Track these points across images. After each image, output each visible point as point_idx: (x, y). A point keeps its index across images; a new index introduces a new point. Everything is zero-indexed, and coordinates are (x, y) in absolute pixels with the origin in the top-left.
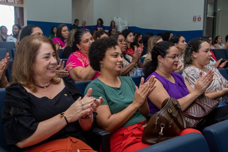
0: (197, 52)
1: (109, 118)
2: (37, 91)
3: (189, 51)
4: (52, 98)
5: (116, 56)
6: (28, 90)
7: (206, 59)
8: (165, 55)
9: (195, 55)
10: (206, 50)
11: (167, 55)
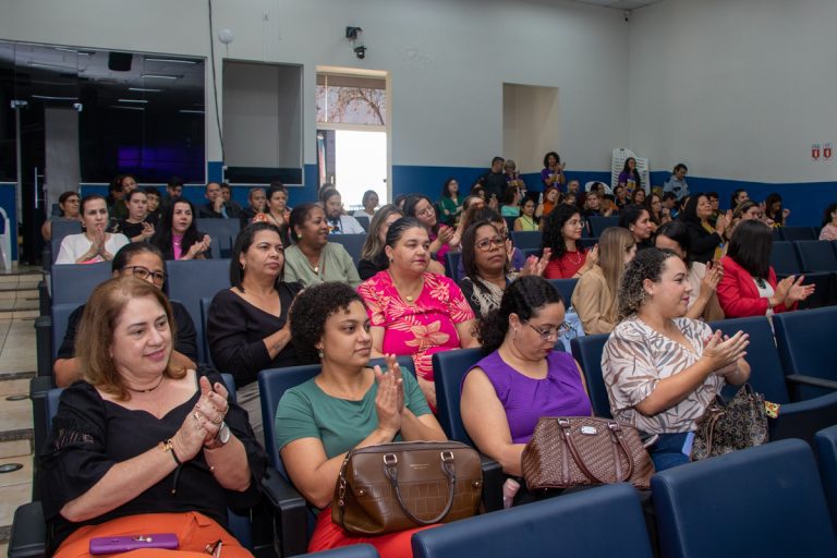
0: (654, 281)
1: (319, 467)
2: (130, 398)
3: (636, 279)
4: (161, 417)
5: (353, 329)
6: (106, 396)
7: (677, 300)
8: (528, 318)
9: (650, 288)
10: (679, 277)
11: (533, 321)
